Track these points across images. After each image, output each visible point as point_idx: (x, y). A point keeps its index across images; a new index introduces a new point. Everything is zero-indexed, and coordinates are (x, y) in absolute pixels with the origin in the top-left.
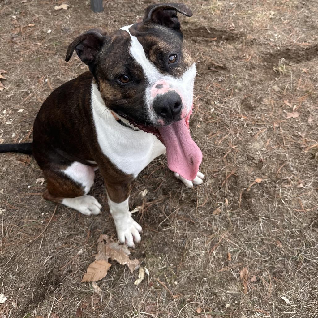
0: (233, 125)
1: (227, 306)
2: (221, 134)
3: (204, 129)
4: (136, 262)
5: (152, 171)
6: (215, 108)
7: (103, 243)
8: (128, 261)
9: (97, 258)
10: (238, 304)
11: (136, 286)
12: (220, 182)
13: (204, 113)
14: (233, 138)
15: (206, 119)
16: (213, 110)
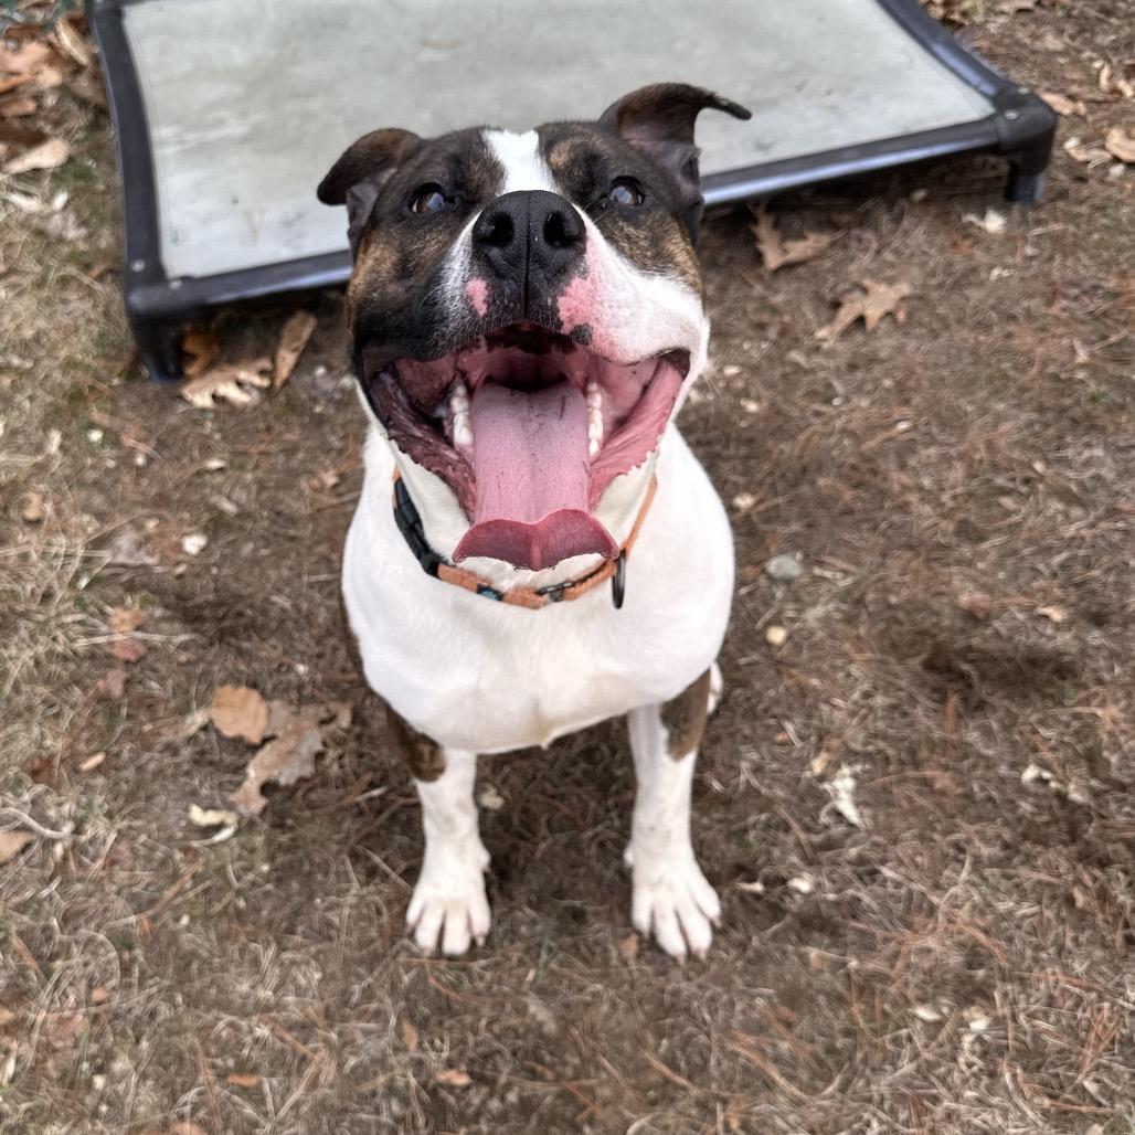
0: (853, 1111)
1: (99, 1081)
2: (795, 1058)
3: (809, 985)
4: (258, 803)
5: (570, 805)
6: (939, 1025)
7: (324, 715)
8: (257, 778)
9: (276, 704)
10: (95, 1114)
11: (187, 810)
12: (548, 1058)
13: (893, 974)
14: (783, 1116)
15: (866, 987)
16: (924, 1013)
